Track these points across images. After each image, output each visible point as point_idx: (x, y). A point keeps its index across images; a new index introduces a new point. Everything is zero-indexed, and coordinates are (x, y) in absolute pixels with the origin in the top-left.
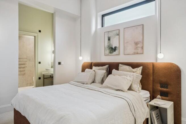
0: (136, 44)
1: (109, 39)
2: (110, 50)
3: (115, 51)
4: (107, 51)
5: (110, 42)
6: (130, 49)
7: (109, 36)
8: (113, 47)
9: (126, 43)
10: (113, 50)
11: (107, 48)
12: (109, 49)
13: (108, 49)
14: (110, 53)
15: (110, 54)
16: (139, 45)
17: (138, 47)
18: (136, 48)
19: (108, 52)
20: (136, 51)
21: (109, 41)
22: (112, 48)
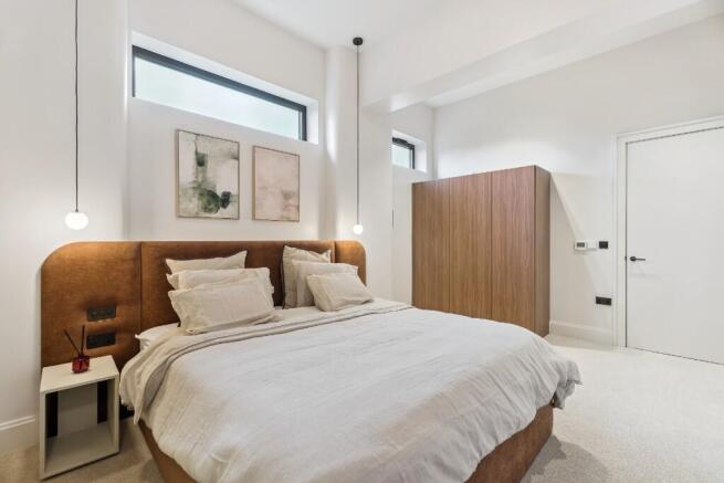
0: (287, 196)
1: (201, 162)
2: (205, 200)
3: (224, 207)
4: (191, 201)
5: (204, 172)
6: (271, 206)
7: (201, 151)
8: (219, 193)
9: (261, 188)
10: (216, 201)
11: (191, 192)
12: (201, 195)
13: (197, 195)
14: (206, 209)
15: (207, 215)
16: (291, 201)
17: (290, 205)
18: (286, 207)
19: (194, 204)
20: (285, 214)
21: (200, 168)
22: (213, 195)
